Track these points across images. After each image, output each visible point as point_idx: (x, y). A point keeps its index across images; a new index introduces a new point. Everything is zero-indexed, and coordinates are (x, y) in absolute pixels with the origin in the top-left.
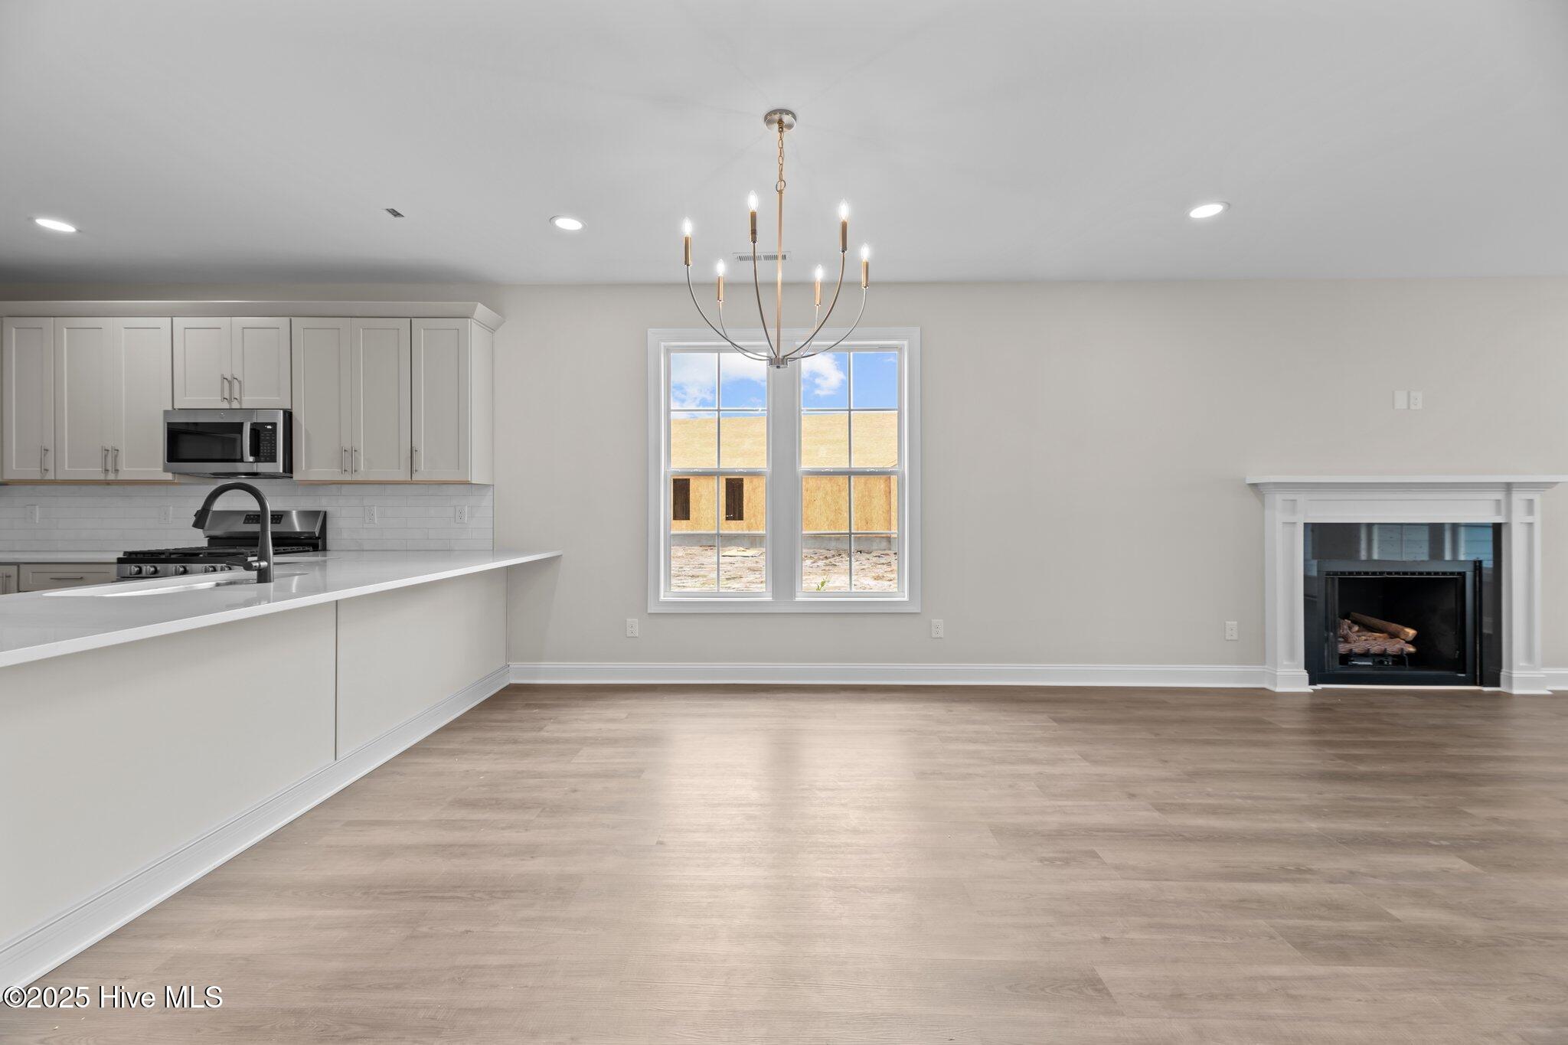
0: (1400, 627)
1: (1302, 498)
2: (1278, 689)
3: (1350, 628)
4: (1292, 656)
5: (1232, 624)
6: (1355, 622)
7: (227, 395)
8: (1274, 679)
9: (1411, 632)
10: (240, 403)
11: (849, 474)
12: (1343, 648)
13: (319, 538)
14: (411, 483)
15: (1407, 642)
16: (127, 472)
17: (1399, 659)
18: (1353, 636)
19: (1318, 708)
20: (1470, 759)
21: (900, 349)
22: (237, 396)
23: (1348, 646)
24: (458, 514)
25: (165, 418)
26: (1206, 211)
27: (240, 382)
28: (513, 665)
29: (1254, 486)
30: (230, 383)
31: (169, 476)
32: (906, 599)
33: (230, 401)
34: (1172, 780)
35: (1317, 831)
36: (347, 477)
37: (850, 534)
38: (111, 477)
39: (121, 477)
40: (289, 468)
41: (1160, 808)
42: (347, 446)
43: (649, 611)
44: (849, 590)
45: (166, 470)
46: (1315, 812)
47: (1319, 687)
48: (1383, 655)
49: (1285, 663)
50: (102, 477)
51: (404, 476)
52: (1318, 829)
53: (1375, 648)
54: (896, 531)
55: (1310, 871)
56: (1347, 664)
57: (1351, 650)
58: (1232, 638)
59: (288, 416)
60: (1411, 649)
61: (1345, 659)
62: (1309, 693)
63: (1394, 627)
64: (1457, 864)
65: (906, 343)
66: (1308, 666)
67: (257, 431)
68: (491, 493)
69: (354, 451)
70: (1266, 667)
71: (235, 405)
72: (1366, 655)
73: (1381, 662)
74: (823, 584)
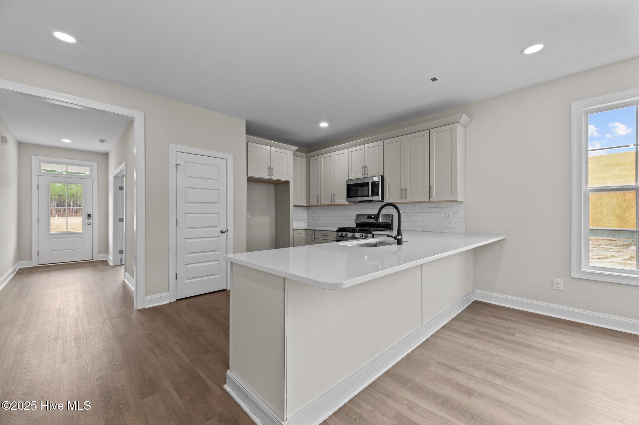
7: (363, 173)
10: (367, 175)
13: (391, 225)
14: (429, 202)
16: (337, 202)
22: (366, 173)
24: (447, 216)
25: (347, 183)
27: (367, 168)
28: (476, 291)
30: (364, 168)
31: (347, 203)
33: (364, 175)
36: (403, 201)
38: (333, 203)
39: (336, 203)
40: (383, 198)
42: (403, 188)
43: (573, 276)
45: (347, 200)
50: (330, 203)
51: (426, 199)
59: (383, 178)
67: (373, 185)
68: (464, 206)
69: (405, 190)
71: (366, 176)
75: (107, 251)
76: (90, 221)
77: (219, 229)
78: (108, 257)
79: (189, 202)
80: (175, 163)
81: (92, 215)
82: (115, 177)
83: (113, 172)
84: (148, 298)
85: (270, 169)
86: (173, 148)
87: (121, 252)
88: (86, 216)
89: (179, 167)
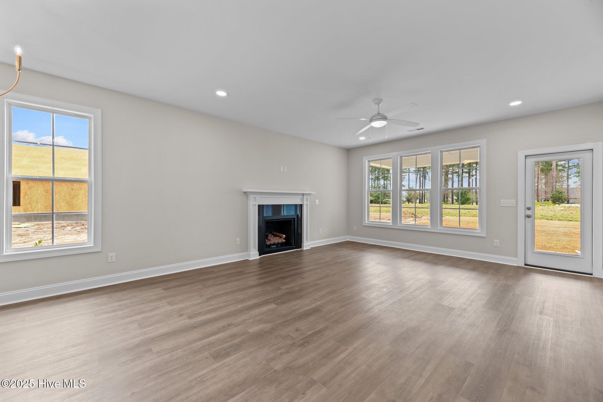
0: (282, 234)
1: (258, 197)
2: (250, 259)
3: (271, 236)
4: (255, 248)
5: (238, 239)
6: (273, 235)
8: (249, 256)
9: (284, 236)
11: (53, 181)
12: (268, 243)
15: (283, 239)
17: (282, 244)
18: (271, 239)
19: (261, 262)
20: (297, 269)
21: (90, 119)
23: (270, 242)
26: (221, 93)
29: (245, 192)
32: (92, 245)
34: (201, 303)
35: (241, 308)
37: (53, 213)
41: (190, 317)
44: (51, 244)
46: (243, 301)
47: (262, 256)
48: (278, 243)
49: (253, 250)
52: (241, 307)
53: (276, 242)
54: (87, 211)
55: (232, 324)
56: (270, 248)
57: (270, 243)
58: (238, 244)
60: (284, 241)
61: (269, 246)
62: (259, 259)
63: (281, 235)
64: (273, 306)
65: (92, 115)
66: (259, 250)
70: (248, 252)
72: (274, 244)
73: (278, 246)
74: (40, 242)
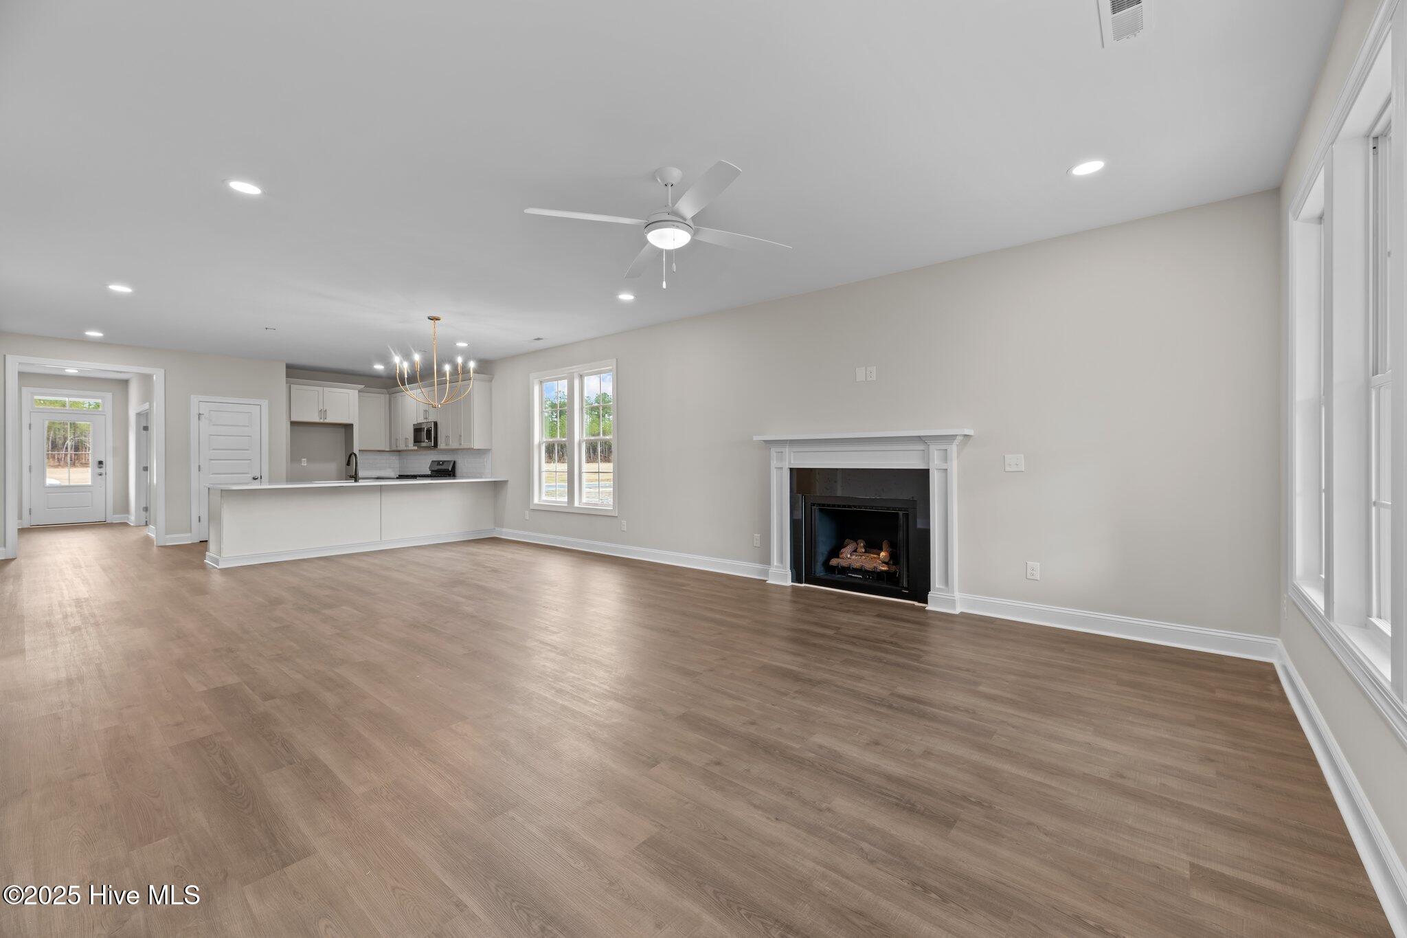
1: (787, 450)
2: (768, 582)
4: (781, 560)
8: (769, 574)
9: (885, 555)
15: (882, 563)
16: (397, 446)
19: (798, 598)
31: (416, 448)
40: (436, 445)
45: (414, 446)
47: (804, 585)
48: (864, 570)
59: (436, 424)
60: (885, 569)
62: (792, 589)
66: (794, 570)
67: (429, 431)
75: (126, 510)
76: (102, 471)
77: (251, 476)
78: (128, 519)
79: (214, 449)
80: (197, 412)
81: (104, 464)
82: (139, 415)
83: (134, 408)
84: (168, 536)
85: (323, 412)
86: (195, 399)
87: (146, 509)
88: (97, 463)
89: (202, 417)
